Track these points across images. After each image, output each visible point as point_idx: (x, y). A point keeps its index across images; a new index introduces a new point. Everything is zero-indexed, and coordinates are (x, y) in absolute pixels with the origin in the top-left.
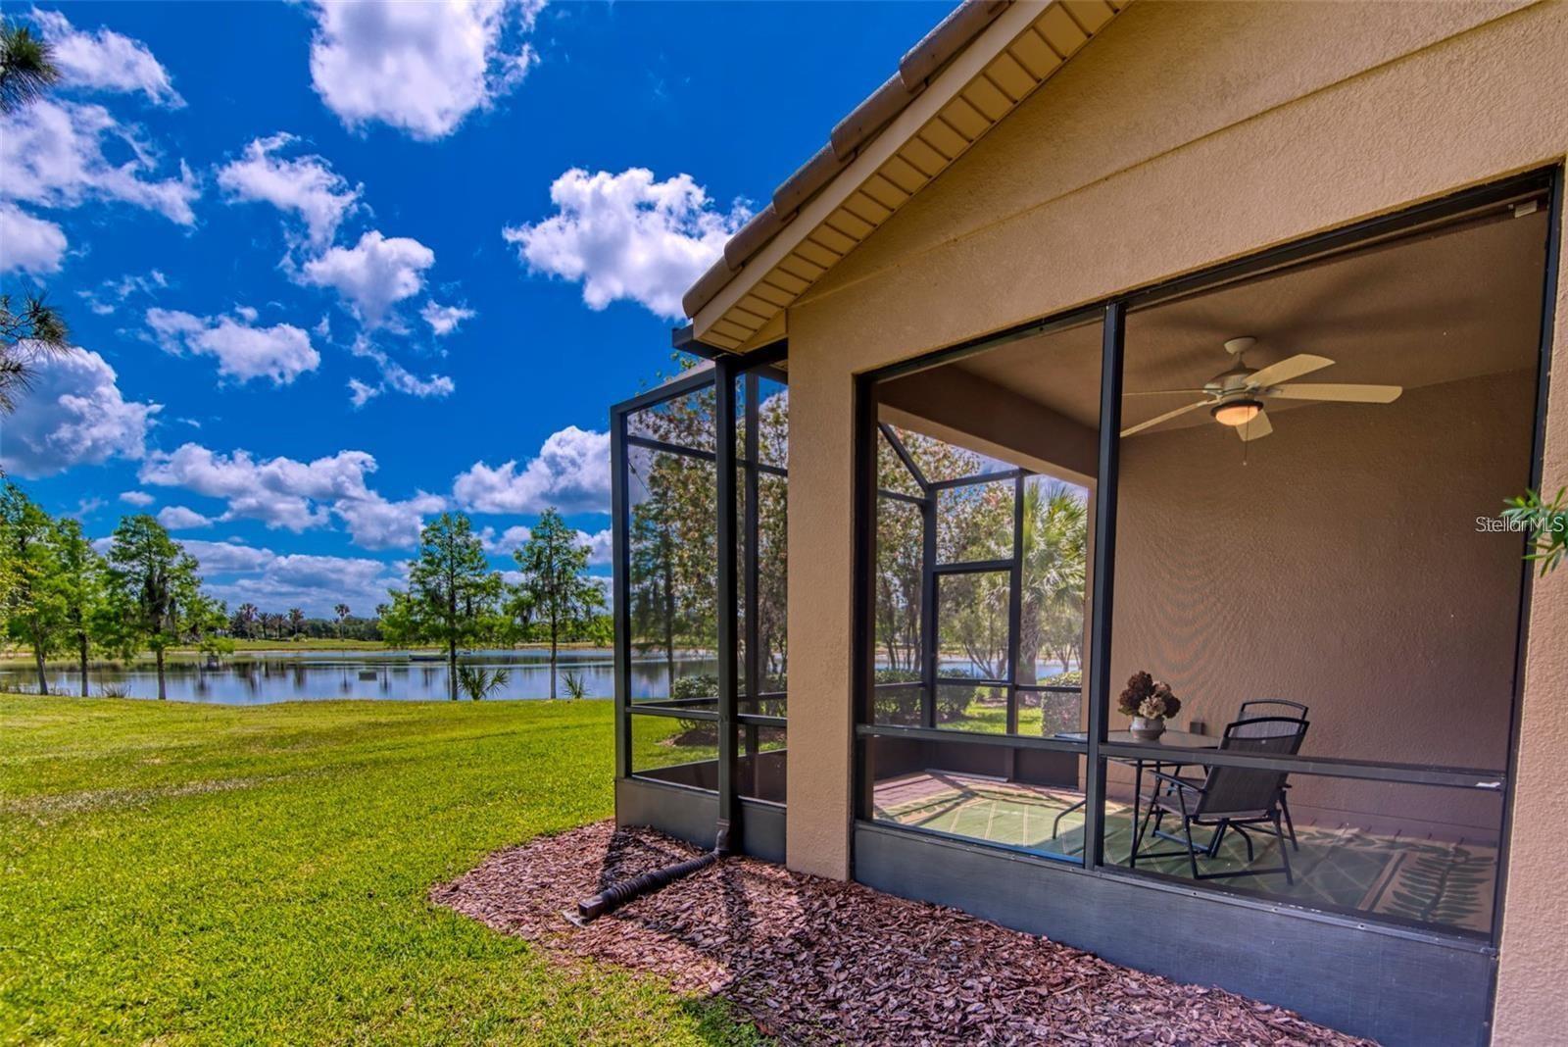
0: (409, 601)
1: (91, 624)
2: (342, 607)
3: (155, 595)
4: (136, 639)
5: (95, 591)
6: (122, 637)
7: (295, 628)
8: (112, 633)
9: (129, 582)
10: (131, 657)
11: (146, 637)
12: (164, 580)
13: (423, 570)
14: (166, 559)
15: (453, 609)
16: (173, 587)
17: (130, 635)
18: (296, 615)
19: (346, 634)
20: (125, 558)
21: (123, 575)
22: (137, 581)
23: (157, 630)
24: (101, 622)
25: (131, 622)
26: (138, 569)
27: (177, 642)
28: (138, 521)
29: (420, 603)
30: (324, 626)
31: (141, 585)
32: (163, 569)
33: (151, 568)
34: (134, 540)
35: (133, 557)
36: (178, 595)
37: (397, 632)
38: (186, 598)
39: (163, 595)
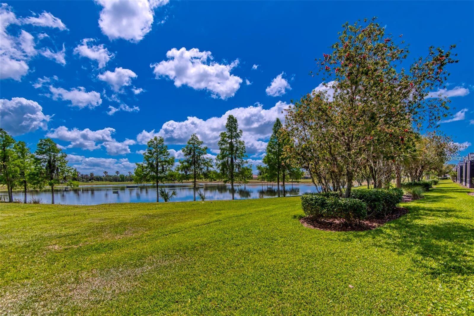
0: (142, 167)
1: (28, 177)
2: (105, 172)
3: (51, 167)
4: (44, 182)
5: (30, 165)
6: (39, 181)
7: (91, 178)
8: (35, 180)
9: (42, 162)
10: (42, 188)
11: (48, 181)
12: (54, 161)
13: (147, 156)
14: (56, 154)
15: (157, 169)
16: (58, 164)
17: (42, 180)
18: (92, 174)
19: (106, 180)
20: (41, 154)
21: (40, 159)
22: (45, 162)
23: (52, 179)
24: (31, 176)
25: (42, 176)
26: (45, 158)
27: (59, 183)
28: (46, 141)
29: (147, 168)
30: (100, 177)
31: (46, 163)
32: (54, 157)
33: (50, 157)
34: (44, 147)
35: (44, 153)
36: (60, 166)
37: (138, 178)
38: (62, 167)
39: (54, 166)
